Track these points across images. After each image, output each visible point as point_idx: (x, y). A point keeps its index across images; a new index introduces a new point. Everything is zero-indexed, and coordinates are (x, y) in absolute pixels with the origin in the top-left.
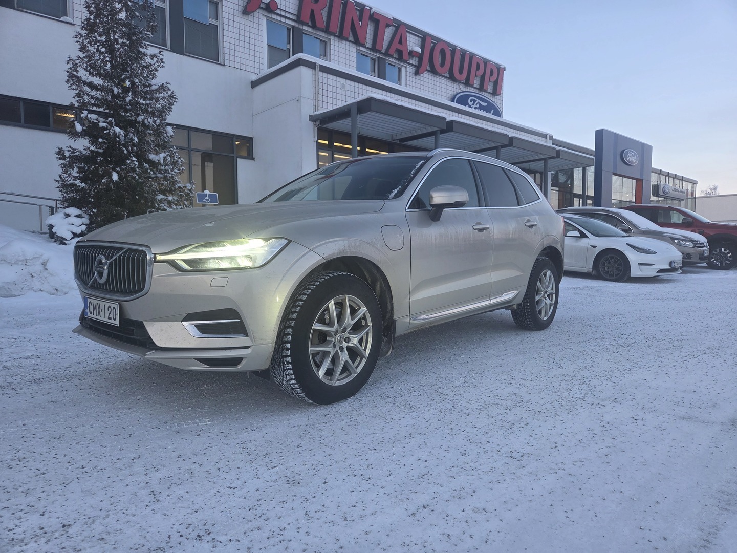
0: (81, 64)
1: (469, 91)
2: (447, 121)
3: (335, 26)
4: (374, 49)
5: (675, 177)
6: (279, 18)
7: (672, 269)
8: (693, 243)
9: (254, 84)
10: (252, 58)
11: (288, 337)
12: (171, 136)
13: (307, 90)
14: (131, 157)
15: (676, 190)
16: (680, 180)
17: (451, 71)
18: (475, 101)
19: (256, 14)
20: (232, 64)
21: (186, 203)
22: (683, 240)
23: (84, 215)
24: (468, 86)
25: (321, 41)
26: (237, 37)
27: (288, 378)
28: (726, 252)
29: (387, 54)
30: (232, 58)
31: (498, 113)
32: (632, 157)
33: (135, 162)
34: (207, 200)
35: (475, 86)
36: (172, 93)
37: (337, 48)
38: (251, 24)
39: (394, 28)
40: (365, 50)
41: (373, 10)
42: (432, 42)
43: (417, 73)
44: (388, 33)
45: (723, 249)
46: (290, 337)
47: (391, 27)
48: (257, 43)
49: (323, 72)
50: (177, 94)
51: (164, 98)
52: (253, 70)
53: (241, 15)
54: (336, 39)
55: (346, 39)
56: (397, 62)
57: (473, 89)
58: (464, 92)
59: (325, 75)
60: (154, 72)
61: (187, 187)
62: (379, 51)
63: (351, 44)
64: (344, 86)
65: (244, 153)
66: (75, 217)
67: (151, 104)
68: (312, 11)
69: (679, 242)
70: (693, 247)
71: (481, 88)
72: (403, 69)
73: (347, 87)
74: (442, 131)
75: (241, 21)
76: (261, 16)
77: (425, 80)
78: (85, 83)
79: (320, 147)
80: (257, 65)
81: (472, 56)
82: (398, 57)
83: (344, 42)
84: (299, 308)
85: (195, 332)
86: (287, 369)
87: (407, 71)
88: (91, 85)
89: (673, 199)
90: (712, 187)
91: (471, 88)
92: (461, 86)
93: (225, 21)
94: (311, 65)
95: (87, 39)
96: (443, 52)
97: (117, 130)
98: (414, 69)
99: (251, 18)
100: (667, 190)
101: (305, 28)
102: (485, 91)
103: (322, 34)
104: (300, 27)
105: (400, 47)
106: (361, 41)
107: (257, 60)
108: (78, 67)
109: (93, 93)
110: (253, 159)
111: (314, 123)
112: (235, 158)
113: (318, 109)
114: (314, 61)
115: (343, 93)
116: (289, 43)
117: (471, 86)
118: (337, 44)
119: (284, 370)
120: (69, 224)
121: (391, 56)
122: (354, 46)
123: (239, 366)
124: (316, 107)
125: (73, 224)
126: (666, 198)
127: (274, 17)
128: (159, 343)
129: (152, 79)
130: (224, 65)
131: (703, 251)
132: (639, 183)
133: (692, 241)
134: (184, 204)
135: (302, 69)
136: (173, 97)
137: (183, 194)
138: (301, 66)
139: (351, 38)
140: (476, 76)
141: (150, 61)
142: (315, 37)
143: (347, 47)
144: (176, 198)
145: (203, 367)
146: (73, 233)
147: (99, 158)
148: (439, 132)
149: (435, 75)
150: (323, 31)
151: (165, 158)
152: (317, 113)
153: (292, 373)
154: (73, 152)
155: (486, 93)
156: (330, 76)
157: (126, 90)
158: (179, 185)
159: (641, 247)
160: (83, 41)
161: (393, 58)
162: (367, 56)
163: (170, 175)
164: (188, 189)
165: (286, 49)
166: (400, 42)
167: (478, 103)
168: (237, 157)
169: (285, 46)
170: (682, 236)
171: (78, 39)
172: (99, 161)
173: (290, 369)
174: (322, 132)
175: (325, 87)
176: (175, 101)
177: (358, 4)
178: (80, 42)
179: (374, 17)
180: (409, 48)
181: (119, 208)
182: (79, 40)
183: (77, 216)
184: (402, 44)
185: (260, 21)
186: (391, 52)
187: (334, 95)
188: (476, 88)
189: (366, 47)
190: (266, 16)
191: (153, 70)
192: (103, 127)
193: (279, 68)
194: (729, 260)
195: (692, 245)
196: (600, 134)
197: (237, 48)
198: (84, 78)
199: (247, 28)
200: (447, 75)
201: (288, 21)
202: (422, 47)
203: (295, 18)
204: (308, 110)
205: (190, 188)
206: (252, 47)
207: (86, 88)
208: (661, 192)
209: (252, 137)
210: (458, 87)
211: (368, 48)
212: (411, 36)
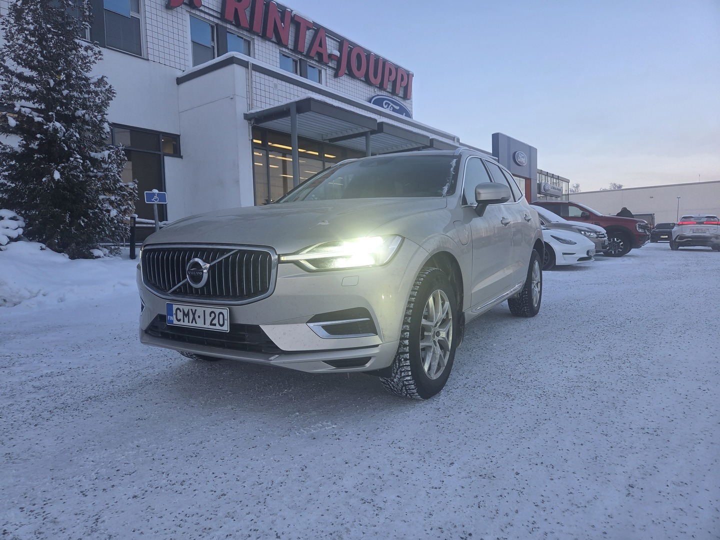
0: (9, 53)
1: (383, 94)
2: (378, 122)
3: (258, 26)
4: (295, 50)
5: (553, 176)
6: (202, 15)
7: (588, 258)
8: (596, 234)
9: (180, 81)
10: (177, 54)
11: (406, 334)
12: (108, 132)
13: (241, 88)
14: (74, 154)
15: (554, 188)
16: (556, 179)
17: (367, 75)
18: (389, 104)
19: (179, 9)
20: (157, 60)
21: (130, 202)
22: (588, 232)
23: (19, 217)
24: (382, 90)
25: (245, 40)
26: (160, 31)
27: (403, 374)
28: (618, 241)
29: (308, 56)
30: (156, 53)
31: (409, 115)
32: (523, 159)
33: (79, 160)
34: (156, 200)
35: (388, 90)
36: (110, 87)
37: (260, 48)
38: (175, 19)
39: (313, 31)
40: (287, 51)
41: (294, 13)
42: (349, 47)
43: (336, 75)
44: (309, 34)
45: (615, 239)
46: (408, 333)
47: (311, 30)
48: (181, 39)
49: (255, 71)
50: (115, 88)
51: (101, 92)
52: (178, 66)
53: (164, 10)
54: (260, 39)
55: (270, 40)
56: (317, 64)
57: (386, 93)
58: (378, 95)
59: (258, 74)
60: (89, 64)
61: (130, 187)
62: (301, 53)
63: (274, 45)
64: (276, 86)
65: (170, 150)
66: (10, 219)
67: (89, 98)
68: (236, 10)
69: (585, 233)
70: (597, 238)
71: (394, 92)
72: (323, 72)
73: (279, 87)
74: (373, 132)
75: (165, 15)
76: (184, 12)
77: (343, 82)
78: (13, 73)
79: (255, 147)
80: (182, 62)
81: (385, 62)
82: (319, 59)
83: (267, 42)
84: (413, 304)
85: (324, 333)
86: (403, 366)
87: (327, 73)
88: (20, 76)
89: (552, 196)
90: (575, 185)
91: (384, 92)
92: (376, 90)
93: (148, 15)
94: (245, 64)
95: (15, 26)
96: (359, 57)
97: (58, 125)
98: (334, 72)
99: (175, 13)
100: (547, 188)
101: (229, 26)
102: (397, 95)
103: (245, 33)
104: (224, 25)
105: (320, 50)
106: (284, 42)
107: (182, 56)
108: (4, 56)
109: (23, 85)
110: (181, 157)
111: (249, 122)
112: (162, 156)
113: (252, 108)
114: (246, 60)
115: (276, 92)
116: (213, 40)
117: (385, 90)
118: (260, 43)
119: (400, 367)
120: (3, 227)
121: (312, 58)
122: (277, 46)
123: (368, 365)
124: (250, 106)
125: (8, 228)
126: (546, 195)
127: (198, 13)
128: (282, 347)
129: (87, 72)
130: (148, 60)
131: (605, 241)
132: (528, 181)
133: (596, 232)
134: (128, 204)
135: (236, 67)
136: (111, 92)
137: (127, 193)
138: (235, 64)
139: (274, 39)
140: (389, 81)
141: (84, 53)
142: (238, 36)
143: (271, 48)
144: (119, 198)
145: (330, 369)
146: (9, 237)
147: (36, 155)
148: (369, 133)
149: (353, 79)
150: (247, 31)
151: (109, 155)
152: (253, 111)
153: (409, 369)
154: (4, 149)
155: (397, 98)
156: (262, 75)
157: (59, 83)
158: (121, 184)
159: (563, 238)
160: (10, 28)
161: (313, 60)
162: (289, 57)
163: (112, 174)
164: (131, 189)
165: (210, 46)
166: (320, 45)
167: (392, 106)
168: (164, 155)
169: (209, 44)
170: (587, 228)
171: (4, 26)
172: (35, 158)
173: (408, 366)
174: (257, 131)
175: (258, 86)
176: (113, 96)
177: (279, 5)
178: (6, 29)
179: (295, 19)
180: (329, 52)
181: (57, 209)
182: (6, 27)
183: (11, 219)
184: (321, 47)
185: (183, 18)
186: (313, 54)
187: (267, 95)
188: (389, 92)
189: (288, 49)
190: (190, 12)
191: (88, 62)
192: (38, 122)
193: (208, 65)
194: (621, 249)
195: (595, 236)
196: (496, 137)
197: (161, 43)
198: (12, 68)
199: (170, 23)
200: (363, 79)
201: (212, 19)
202: (340, 50)
203: (219, 16)
204: (242, 108)
205: (132, 187)
206: (176, 43)
207: (15, 80)
208: (543, 191)
209: (179, 134)
210: (373, 91)
211: (291, 49)
212: (330, 40)
